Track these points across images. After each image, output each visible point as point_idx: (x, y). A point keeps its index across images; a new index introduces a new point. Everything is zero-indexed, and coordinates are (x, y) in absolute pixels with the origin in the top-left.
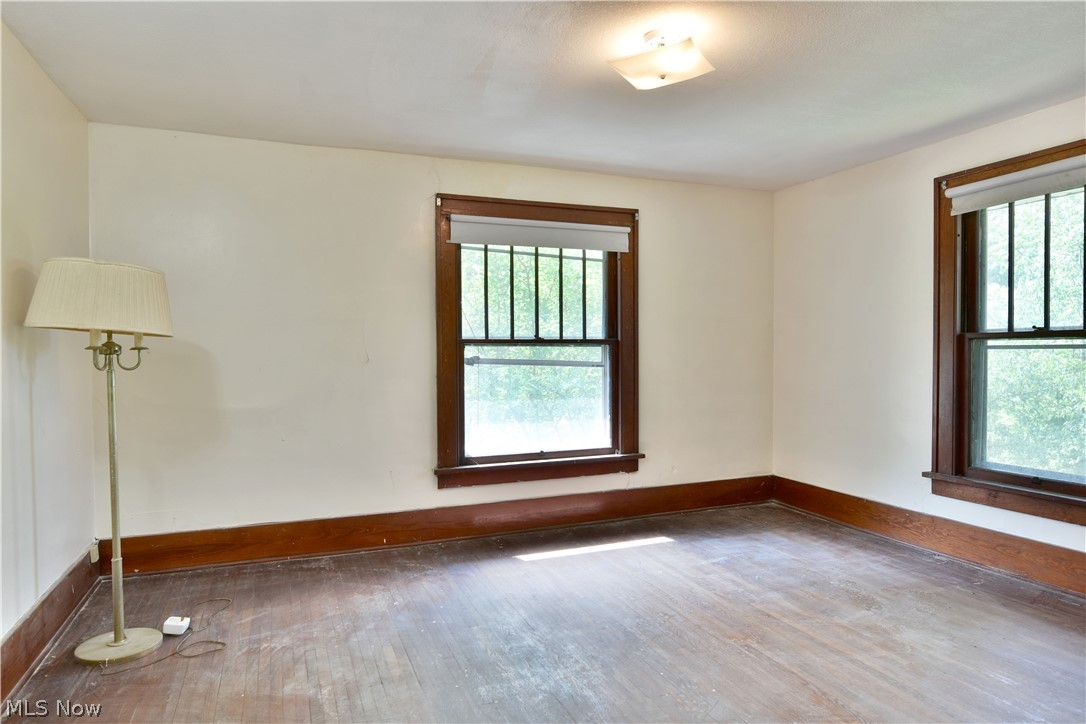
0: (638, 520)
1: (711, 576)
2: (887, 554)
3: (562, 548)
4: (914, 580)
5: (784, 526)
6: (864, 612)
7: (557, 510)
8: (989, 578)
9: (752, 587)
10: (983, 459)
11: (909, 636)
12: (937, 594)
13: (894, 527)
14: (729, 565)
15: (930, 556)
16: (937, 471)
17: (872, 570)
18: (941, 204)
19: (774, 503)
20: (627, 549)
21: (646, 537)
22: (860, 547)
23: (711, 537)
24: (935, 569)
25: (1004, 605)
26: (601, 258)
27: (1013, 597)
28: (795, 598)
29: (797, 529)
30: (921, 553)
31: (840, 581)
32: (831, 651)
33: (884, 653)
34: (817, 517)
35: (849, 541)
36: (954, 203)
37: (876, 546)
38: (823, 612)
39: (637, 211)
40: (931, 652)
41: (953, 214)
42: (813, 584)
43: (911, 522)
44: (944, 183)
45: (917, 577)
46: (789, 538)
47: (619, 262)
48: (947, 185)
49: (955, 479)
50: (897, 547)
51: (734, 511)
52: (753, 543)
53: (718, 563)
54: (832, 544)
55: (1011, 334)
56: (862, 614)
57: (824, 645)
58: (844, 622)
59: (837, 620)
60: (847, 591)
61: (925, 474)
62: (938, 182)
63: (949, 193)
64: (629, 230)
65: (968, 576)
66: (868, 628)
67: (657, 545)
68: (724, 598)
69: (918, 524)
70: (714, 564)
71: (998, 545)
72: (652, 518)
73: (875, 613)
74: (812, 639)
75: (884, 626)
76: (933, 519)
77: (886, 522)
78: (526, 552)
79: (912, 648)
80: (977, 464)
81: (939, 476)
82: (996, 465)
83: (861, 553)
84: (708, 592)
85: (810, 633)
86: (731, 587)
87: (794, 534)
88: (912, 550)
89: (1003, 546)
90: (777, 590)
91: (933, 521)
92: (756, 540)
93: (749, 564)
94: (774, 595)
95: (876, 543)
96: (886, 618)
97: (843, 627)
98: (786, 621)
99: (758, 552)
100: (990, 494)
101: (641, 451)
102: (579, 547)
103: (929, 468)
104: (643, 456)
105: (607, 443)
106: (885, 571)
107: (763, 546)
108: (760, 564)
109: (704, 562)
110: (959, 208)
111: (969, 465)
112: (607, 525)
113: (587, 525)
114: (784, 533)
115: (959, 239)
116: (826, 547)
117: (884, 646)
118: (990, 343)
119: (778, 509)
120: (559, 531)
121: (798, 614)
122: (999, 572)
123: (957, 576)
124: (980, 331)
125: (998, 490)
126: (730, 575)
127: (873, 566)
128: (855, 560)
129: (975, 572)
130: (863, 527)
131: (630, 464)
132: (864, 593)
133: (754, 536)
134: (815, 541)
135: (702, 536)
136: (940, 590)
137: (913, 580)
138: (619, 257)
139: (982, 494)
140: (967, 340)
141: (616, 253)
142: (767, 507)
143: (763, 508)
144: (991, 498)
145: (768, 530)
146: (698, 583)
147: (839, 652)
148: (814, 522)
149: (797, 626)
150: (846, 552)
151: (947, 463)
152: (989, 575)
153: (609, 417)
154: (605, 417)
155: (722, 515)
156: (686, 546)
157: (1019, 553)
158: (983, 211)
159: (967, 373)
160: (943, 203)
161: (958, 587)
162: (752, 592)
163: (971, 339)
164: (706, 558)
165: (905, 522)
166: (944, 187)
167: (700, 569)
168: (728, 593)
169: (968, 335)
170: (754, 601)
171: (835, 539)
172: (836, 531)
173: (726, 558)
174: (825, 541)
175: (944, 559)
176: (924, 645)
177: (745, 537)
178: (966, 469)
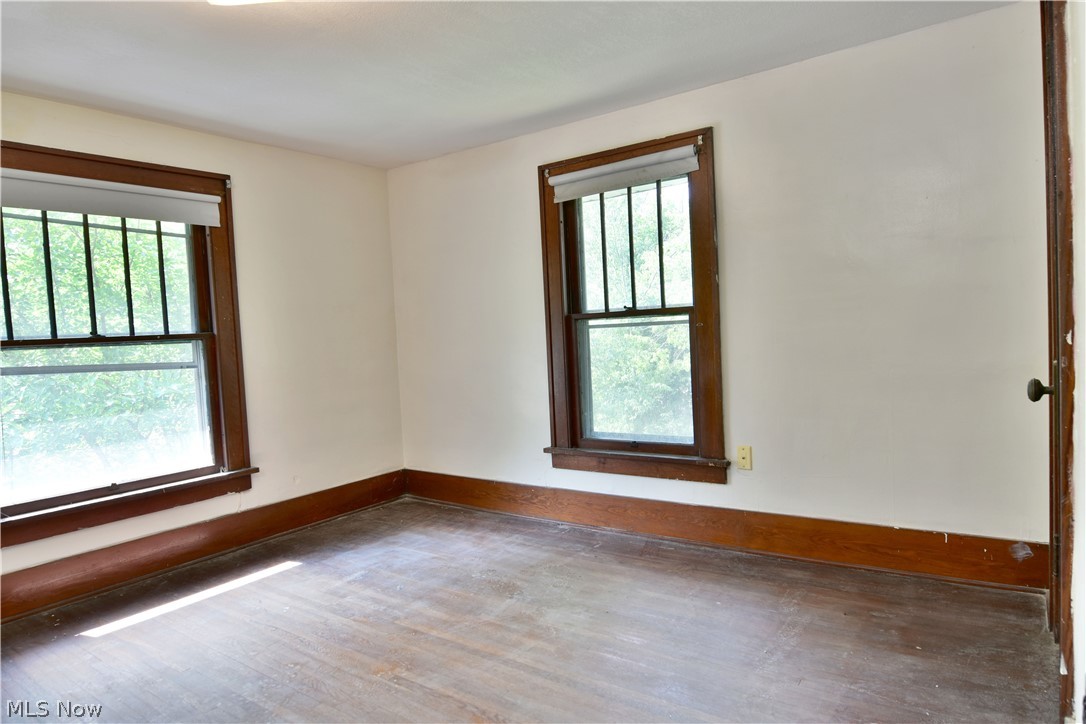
0: (256, 546)
1: (348, 599)
2: (520, 532)
3: (152, 605)
4: (546, 555)
5: (421, 521)
6: (508, 600)
7: (144, 554)
8: (605, 539)
9: (394, 601)
10: (591, 430)
11: (552, 617)
12: (569, 565)
13: (522, 504)
14: (366, 581)
15: (555, 526)
16: (556, 446)
17: (509, 552)
18: (546, 192)
19: (407, 498)
20: (242, 587)
21: (266, 567)
22: (495, 530)
23: (344, 550)
24: (561, 539)
25: (621, 563)
26: (184, 232)
27: (625, 553)
28: (440, 603)
29: (433, 523)
30: (547, 526)
31: (481, 572)
32: (483, 657)
33: (532, 643)
34: (452, 505)
35: (483, 526)
36: (556, 190)
37: (509, 526)
38: (470, 612)
39: (228, 177)
40: (573, 630)
41: (556, 201)
42: (456, 581)
43: (537, 497)
44: (547, 171)
45: (547, 551)
46: (426, 534)
47: (208, 239)
48: (549, 173)
49: (571, 451)
50: (527, 524)
51: (367, 515)
52: (391, 548)
53: (355, 581)
54: (467, 533)
55: (608, 314)
56: (506, 605)
57: (475, 652)
58: (491, 618)
59: (485, 618)
60: (490, 582)
61: (546, 450)
62: (541, 170)
63: (552, 181)
64: (218, 199)
65: (587, 540)
66: (515, 619)
67: (281, 573)
68: (364, 623)
69: (542, 498)
70: (349, 582)
71: (609, 507)
72: (274, 539)
73: (519, 600)
74: (463, 648)
75: (528, 612)
76: (555, 491)
77: (515, 501)
78: (97, 624)
79: (556, 630)
80: (587, 435)
81: (558, 451)
82: (603, 434)
83: (495, 537)
84: (345, 620)
85: (461, 641)
86: (371, 607)
87: (431, 529)
88: (540, 524)
89: (613, 507)
90: (420, 598)
91: (555, 494)
92: (394, 543)
93: (390, 574)
94: (418, 605)
95: (508, 523)
96: (529, 603)
97: (490, 624)
98: (434, 633)
99: (397, 557)
100: (600, 462)
101: (254, 464)
102: (178, 598)
103: (549, 444)
104: (257, 470)
105: (208, 460)
106: (520, 551)
107: (400, 549)
108: (401, 571)
109: (338, 583)
110: (561, 196)
111: (582, 437)
112: (215, 560)
113: (188, 565)
114: (421, 529)
115: (562, 225)
116: (463, 537)
117: (531, 635)
118: (591, 322)
119: (413, 503)
120: (149, 581)
121: (445, 622)
122: (611, 531)
123: (579, 542)
124: (584, 312)
125: (606, 457)
126: (369, 592)
127: (509, 548)
128: (491, 546)
129: (593, 534)
130: (494, 509)
131: (241, 482)
132: (505, 580)
133: (390, 539)
134: (452, 532)
135: (334, 550)
136: (569, 560)
137: (544, 555)
138: (208, 232)
139: (594, 462)
140: (573, 321)
141: (204, 227)
142: (401, 504)
143: (396, 505)
144: (602, 465)
145: (403, 530)
146: (334, 612)
147: (491, 656)
148: (450, 511)
149: (447, 636)
150: (482, 538)
151: (564, 438)
152: (604, 535)
153: (208, 429)
154: (203, 429)
155: (355, 521)
156: (317, 568)
157: (626, 511)
158: (580, 200)
159: (575, 351)
160: (547, 190)
161: (583, 554)
162: (394, 608)
163: (577, 320)
164: (341, 577)
165: (532, 498)
166: (547, 175)
167: (334, 593)
168: (369, 616)
169: (574, 316)
170: (397, 618)
171: (471, 526)
172: (470, 517)
173: (363, 572)
174: (461, 531)
175: (567, 527)
176: (566, 624)
177: (380, 542)
178: (579, 440)
